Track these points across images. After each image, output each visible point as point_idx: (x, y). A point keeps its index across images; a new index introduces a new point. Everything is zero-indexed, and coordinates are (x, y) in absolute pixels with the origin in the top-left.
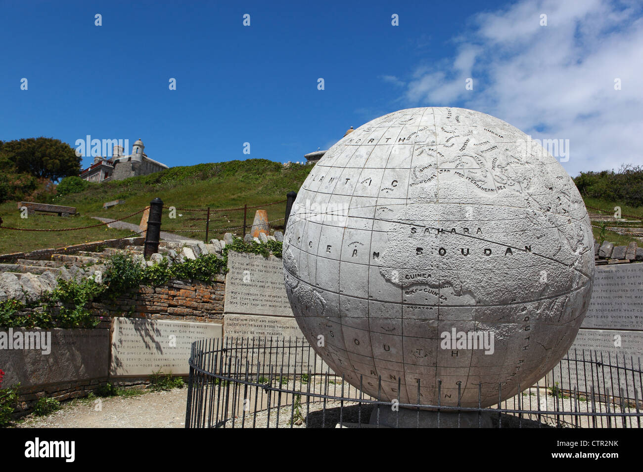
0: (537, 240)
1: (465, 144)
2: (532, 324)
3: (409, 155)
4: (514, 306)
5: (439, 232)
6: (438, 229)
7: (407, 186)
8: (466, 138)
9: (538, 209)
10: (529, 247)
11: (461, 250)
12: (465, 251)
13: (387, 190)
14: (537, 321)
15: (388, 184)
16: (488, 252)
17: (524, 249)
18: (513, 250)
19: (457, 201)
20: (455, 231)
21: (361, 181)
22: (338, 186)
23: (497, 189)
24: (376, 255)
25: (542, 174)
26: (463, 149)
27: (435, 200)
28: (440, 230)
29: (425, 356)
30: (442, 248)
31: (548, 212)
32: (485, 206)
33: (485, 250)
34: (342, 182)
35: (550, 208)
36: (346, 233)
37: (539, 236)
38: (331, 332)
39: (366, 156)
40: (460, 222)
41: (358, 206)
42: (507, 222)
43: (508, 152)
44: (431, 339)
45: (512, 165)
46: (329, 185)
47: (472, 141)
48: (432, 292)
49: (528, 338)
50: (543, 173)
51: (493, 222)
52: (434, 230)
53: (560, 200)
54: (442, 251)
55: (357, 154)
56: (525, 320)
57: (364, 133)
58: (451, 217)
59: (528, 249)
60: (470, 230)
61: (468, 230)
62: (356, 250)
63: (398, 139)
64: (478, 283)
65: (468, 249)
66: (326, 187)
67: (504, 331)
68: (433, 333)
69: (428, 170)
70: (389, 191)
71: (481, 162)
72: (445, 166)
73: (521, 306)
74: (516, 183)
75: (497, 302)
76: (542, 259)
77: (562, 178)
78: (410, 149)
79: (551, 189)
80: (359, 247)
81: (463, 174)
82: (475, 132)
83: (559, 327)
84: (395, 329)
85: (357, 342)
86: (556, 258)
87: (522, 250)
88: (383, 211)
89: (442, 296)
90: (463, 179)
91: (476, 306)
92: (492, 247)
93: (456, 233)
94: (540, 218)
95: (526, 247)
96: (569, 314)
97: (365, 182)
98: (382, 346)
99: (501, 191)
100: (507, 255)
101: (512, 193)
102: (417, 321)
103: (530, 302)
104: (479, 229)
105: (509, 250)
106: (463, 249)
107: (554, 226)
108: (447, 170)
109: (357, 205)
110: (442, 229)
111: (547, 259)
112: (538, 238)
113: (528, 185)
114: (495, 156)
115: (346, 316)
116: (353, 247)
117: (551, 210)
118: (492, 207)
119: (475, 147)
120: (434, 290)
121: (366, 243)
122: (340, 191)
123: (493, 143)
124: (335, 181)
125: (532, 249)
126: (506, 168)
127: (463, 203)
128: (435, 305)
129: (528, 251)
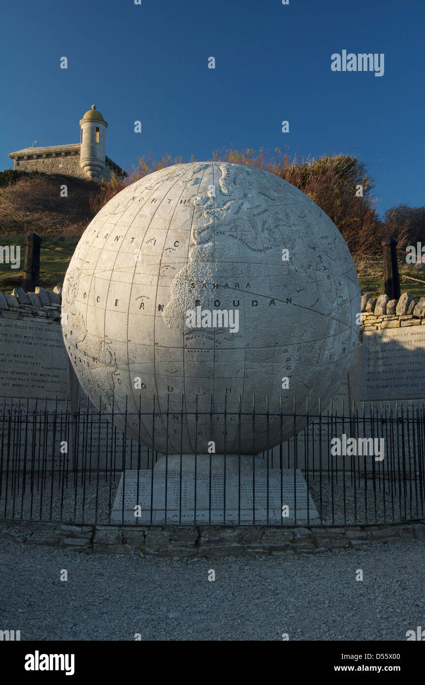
0: (297, 293)
1: (240, 208)
2: (293, 364)
3: (188, 218)
4: (277, 348)
5: (214, 286)
6: (214, 284)
7: (187, 247)
8: (240, 202)
9: (300, 266)
10: (289, 299)
11: (232, 302)
12: (236, 303)
13: (169, 250)
14: (297, 362)
15: (171, 244)
16: (255, 303)
17: (286, 300)
18: (275, 301)
19: (230, 260)
20: (228, 286)
21: (146, 240)
22: (124, 244)
23: (265, 249)
24: (160, 308)
25: (306, 235)
26: (237, 213)
27: (212, 259)
28: (216, 285)
29: (204, 394)
30: (217, 301)
31: (308, 270)
32: (253, 264)
33: (253, 301)
34: (127, 241)
35: (311, 265)
36: (133, 288)
37: (299, 289)
38: (119, 379)
39: (150, 217)
40: (232, 278)
41: (145, 263)
42: (272, 278)
43: (277, 215)
44: (209, 378)
45: (280, 227)
46: (115, 243)
47: (246, 206)
48: (209, 338)
49: (291, 376)
50: (308, 234)
51: (260, 278)
52: (210, 285)
53: (321, 258)
54: (217, 303)
55: (141, 213)
56: (287, 361)
57: (147, 191)
58: (224, 274)
59: (289, 300)
60: (240, 285)
61: (238, 286)
62: (143, 303)
63: (180, 201)
64: (247, 329)
65: (238, 301)
66: (112, 245)
67: (269, 370)
68: (210, 373)
69: (206, 232)
70: (172, 250)
71: (252, 225)
72: (221, 229)
73: (283, 348)
74: (282, 244)
75: (263, 345)
76: (302, 309)
77: (327, 237)
78: (191, 211)
79: (314, 248)
80: (145, 300)
81: (236, 236)
82: (249, 196)
83: (317, 368)
84: (177, 371)
85: (143, 386)
86: (313, 308)
87: (284, 301)
88: (167, 268)
89: (217, 341)
90: (236, 241)
91: (245, 348)
92: (259, 299)
93: (228, 288)
94: (301, 274)
95: (287, 299)
96: (327, 358)
97: (150, 242)
98: (166, 388)
99: (267, 251)
100: (271, 305)
101: (278, 253)
102: (196, 362)
103: (291, 345)
104: (248, 283)
105: (272, 302)
106: (234, 301)
107: (313, 281)
108: (222, 232)
109: (143, 263)
110: (217, 284)
111: (306, 309)
112: (298, 292)
113: (292, 245)
114: (265, 219)
115: (134, 363)
116: (140, 301)
117: (312, 268)
118: (260, 265)
119: (248, 211)
120: (210, 335)
121: (152, 297)
122: (127, 249)
123: (264, 206)
124: (120, 240)
125: (292, 301)
126: (273, 231)
127: (235, 262)
128: (211, 349)
129: (289, 302)
